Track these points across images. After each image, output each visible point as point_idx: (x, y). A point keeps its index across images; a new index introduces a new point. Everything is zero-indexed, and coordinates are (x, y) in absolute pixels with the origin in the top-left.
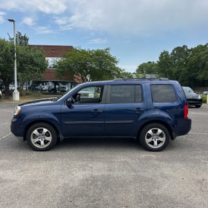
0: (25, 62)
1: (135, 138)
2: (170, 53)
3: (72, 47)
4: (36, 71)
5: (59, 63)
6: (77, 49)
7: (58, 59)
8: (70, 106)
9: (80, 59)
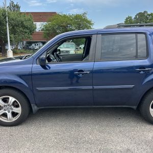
0: (16, 26)
1: (135, 107)
2: (133, 18)
3: (55, 13)
4: (26, 33)
5: (46, 27)
6: (60, 14)
7: (45, 23)
8: (44, 67)
9: (62, 22)
